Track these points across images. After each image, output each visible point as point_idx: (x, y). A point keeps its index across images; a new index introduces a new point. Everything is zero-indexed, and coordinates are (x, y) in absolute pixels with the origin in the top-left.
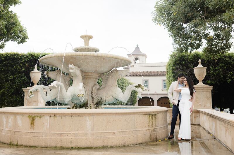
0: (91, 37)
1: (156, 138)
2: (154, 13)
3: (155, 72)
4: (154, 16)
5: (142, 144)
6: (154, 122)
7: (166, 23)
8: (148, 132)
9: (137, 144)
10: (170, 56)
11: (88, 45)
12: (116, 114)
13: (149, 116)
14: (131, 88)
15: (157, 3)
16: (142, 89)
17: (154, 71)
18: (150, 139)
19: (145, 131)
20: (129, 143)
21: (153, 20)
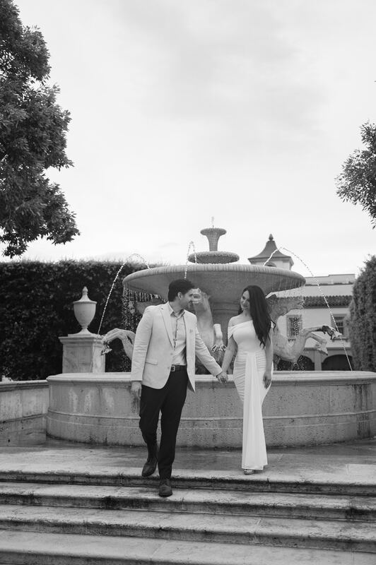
0: (222, 232)
1: (369, 432)
2: (340, 180)
3: (314, 297)
4: (340, 186)
5: (344, 442)
6: (364, 401)
7: (366, 199)
8: (354, 420)
9: (335, 443)
11: (216, 248)
12: (297, 383)
13: (355, 388)
14: (307, 334)
15: (351, 161)
16: (331, 336)
17: (312, 296)
18: (359, 433)
19: (349, 418)
20: (320, 439)
21: (338, 193)
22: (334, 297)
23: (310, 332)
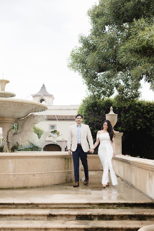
0: (7, 82)
1: (71, 180)
2: (69, 60)
3: (63, 116)
4: (69, 63)
5: (58, 185)
6: (70, 166)
7: (80, 70)
8: (64, 174)
9: (54, 185)
10: (82, 102)
11: (4, 90)
12: (37, 157)
13: (66, 160)
14: (47, 133)
15: (73, 51)
16: (58, 134)
18: (66, 180)
19: (62, 173)
20: (47, 183)
21: (68, 66)
22: (72, 116)
23: (48, 133)
